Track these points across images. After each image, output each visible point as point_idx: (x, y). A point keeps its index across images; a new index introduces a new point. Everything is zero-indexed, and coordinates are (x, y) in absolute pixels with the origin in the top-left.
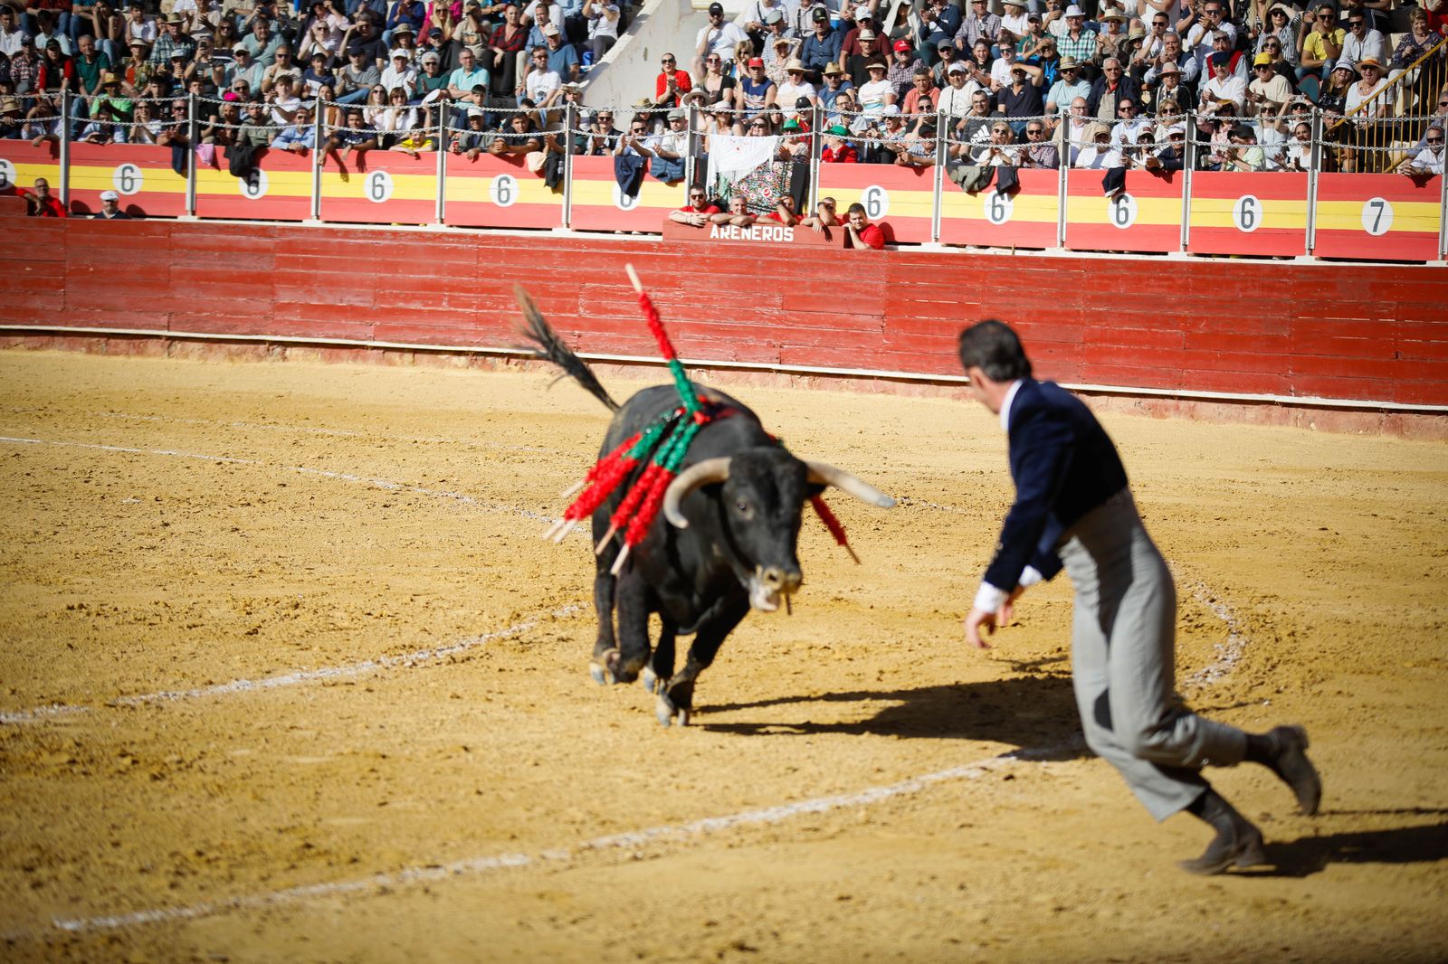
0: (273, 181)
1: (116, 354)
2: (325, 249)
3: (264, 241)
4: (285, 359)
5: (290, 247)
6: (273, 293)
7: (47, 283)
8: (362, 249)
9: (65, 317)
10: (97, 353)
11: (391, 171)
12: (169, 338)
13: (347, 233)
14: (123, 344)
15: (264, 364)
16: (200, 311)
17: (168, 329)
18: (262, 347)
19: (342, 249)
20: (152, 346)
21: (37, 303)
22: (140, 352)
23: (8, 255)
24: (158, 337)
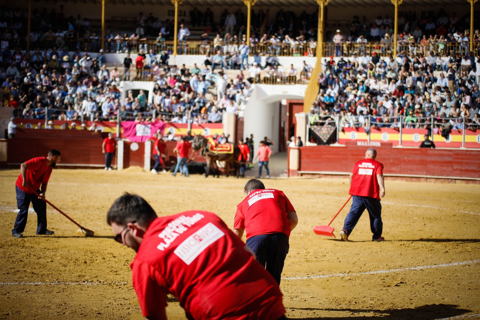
0: (453, 138)
2: (466, 155)
3: (450, 153)
4: (455, 183)
5: (457, 154)
6: (452, 166)
7: (396, 164)
8: (475, 155)
9: (400, 172)
13: (472, 151)
14: (415, 179)
15: (451, 184)
17: (426, 175)
18: (450, 180)
19: (470, 155)
20: (422, 180)
21: (394, 169)
22: (419, 181)
23: (387, 157)
24: (424, 178)
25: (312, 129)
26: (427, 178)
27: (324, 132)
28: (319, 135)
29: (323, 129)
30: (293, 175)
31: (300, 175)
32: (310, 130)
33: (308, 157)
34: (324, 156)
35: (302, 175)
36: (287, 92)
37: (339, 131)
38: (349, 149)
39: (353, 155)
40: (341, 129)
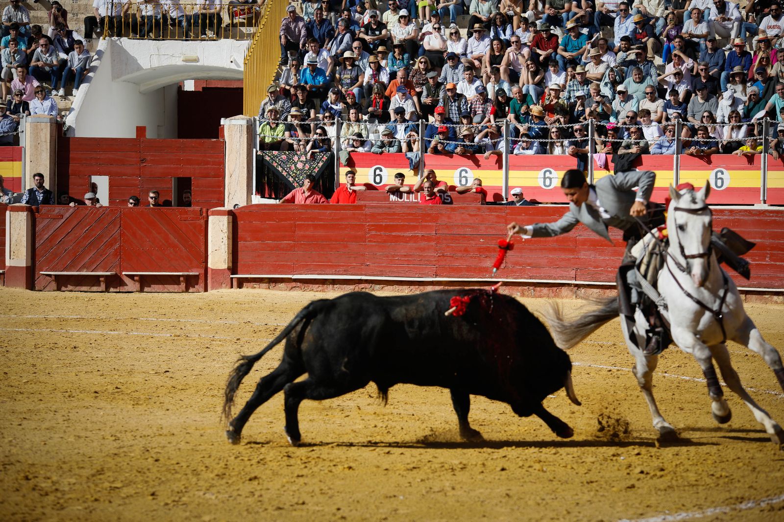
1: (541, 297)
10: (528, 296)
11: (728, 169)
12: (576, 285)
14: (545, 290)
16: (597, 267)
17: (576, 278)
20: (565, 291)
22: (557, 296)
23: (468, 231)
24: (569, 285)
25: (267, 158)
26: (578, 286)
27: (300, 166)
28: (284, 174)
29: (296, 158)
30: (218, 285)
31: (235, 283)
32: (260, 161)
33: (257, 234)
34: (299, 233)
35: (241, 283)
36: (197, 60)
37: (339, 165)
38: (367, 211)
39: (378, 228)
40: (343, 157)
